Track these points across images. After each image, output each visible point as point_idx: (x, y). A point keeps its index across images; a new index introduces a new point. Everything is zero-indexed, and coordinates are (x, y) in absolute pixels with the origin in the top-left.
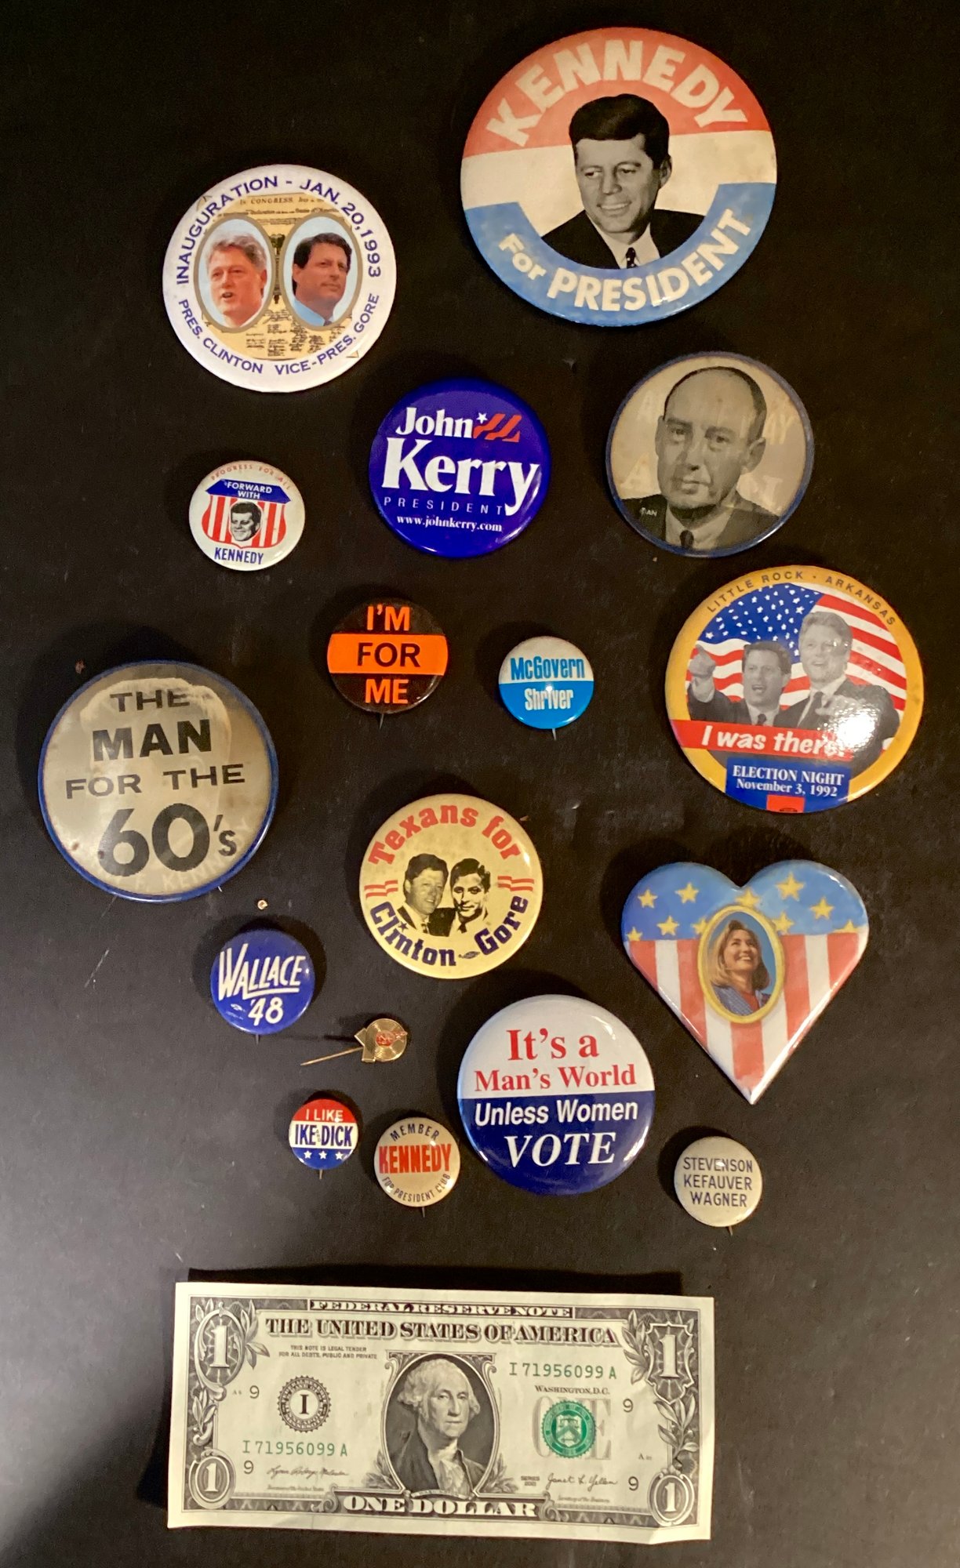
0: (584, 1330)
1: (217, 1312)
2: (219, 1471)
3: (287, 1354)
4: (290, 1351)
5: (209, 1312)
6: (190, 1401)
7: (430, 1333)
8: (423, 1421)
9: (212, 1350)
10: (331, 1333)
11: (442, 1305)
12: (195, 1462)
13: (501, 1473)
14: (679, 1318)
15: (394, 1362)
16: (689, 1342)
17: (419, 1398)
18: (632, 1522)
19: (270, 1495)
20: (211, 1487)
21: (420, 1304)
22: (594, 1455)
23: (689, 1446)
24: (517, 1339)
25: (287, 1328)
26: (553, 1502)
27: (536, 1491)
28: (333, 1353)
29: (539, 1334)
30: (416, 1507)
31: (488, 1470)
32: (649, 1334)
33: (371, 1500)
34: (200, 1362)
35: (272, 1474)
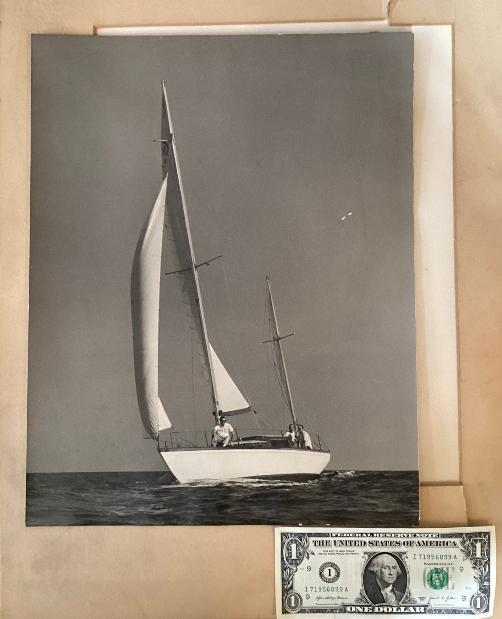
0: (444, 542)
1: (292, 538)
2: (296, 599)
3: (322, 554)
4: (323, 553)
5: (289, 538)
6: (283, 573)
7: (381, 544)
8: (378, 577)
9: (291, 553)
10: (340, 545)
11: (386, 534)
12: (286, 596)
13: (410, 596)
14: (482, 535)
15: (366, 556)
16: (487, 544)
17: (376, 569)
18: (463, 613)
19: (317, 607)
20: (293, 605)
21: (376, 534)
22: (448, 588)
23: (486, 584)
24: (416, 545)
25: (321, 544)
26: (431, 606)
27: (425, 602)
28: (341, 553)
29: (425, 544)
30: (377, 610)
31: (405, 595)
32: (471, 543)
33: (358, 608)
34: (286, 558)
35: (317, 599)
